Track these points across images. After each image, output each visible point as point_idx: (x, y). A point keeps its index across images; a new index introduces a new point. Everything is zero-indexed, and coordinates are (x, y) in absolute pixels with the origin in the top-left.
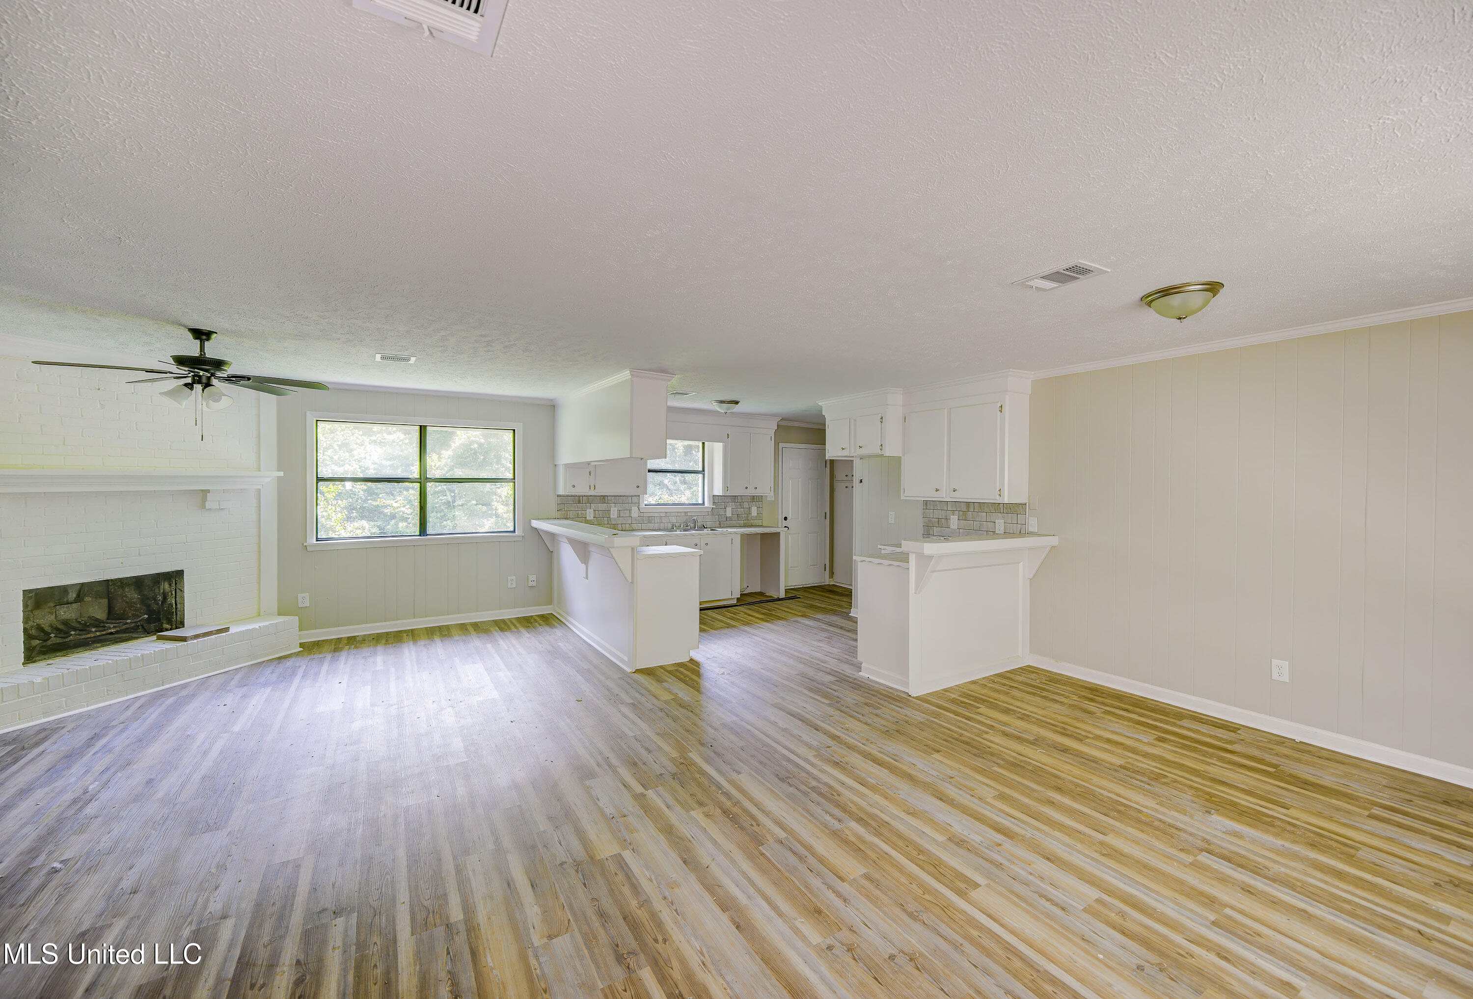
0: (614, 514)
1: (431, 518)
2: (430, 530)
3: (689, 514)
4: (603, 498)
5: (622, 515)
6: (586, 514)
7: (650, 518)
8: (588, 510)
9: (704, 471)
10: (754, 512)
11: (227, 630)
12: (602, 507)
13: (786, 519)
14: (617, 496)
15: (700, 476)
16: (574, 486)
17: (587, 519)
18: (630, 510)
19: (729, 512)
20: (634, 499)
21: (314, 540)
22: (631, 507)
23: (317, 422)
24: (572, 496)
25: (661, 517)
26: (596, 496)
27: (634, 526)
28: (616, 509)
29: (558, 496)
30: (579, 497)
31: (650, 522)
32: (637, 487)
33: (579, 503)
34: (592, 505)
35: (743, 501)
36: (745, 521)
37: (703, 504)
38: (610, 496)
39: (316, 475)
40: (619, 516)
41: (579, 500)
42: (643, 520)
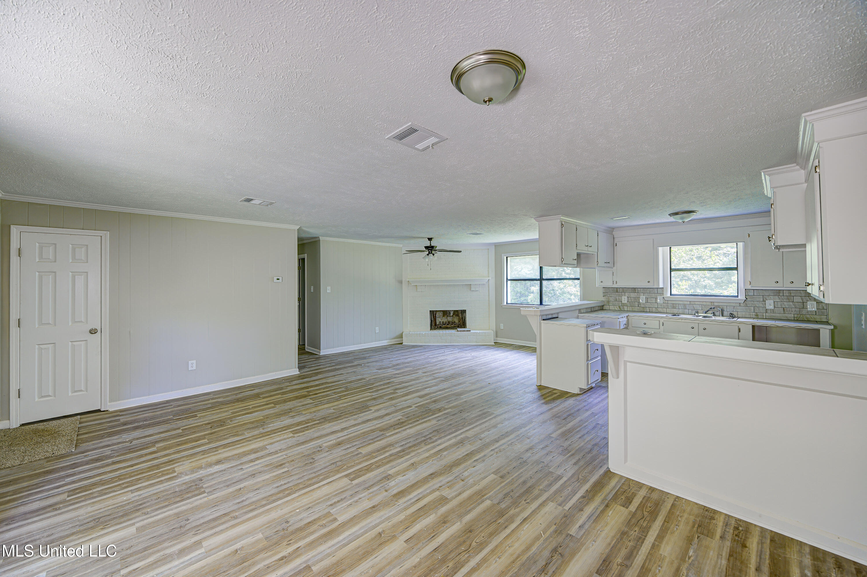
0: (642, 299)
1: (545, 298)
2: (544, 303)
4: (634, 290)
5: (649, 302)
6: (622, 299)
7: (675, 305)
8: (623, 297)
9: (739, 269)
10: (812, 306)
11: (470, 331)
12: (633, 295)
14: (645, 288)
15: (736, 272)
16: (602, 282)
17: (623, 302)
18: (656, 299)
19: (770, 305)
20: (659, 290)
21: (505, 304)
22: (657, 296)
23: (507, 257)
24: (612, 288)
25: (685, 305)
26: (629, 288)
27: (660, 310)
28: (644, 297)
29: (603, 288)
30: (617, 288)
31: (674, 307)
32: (649, 282)
33: (617, 292)
34: (626, 294)
35: (792, 295)
36: (795, 316)
37: (738, 296)
38: (639, 288)
39: (507, 279)
40: (647, 302)
41: (617, 290)
42: (668, 306)
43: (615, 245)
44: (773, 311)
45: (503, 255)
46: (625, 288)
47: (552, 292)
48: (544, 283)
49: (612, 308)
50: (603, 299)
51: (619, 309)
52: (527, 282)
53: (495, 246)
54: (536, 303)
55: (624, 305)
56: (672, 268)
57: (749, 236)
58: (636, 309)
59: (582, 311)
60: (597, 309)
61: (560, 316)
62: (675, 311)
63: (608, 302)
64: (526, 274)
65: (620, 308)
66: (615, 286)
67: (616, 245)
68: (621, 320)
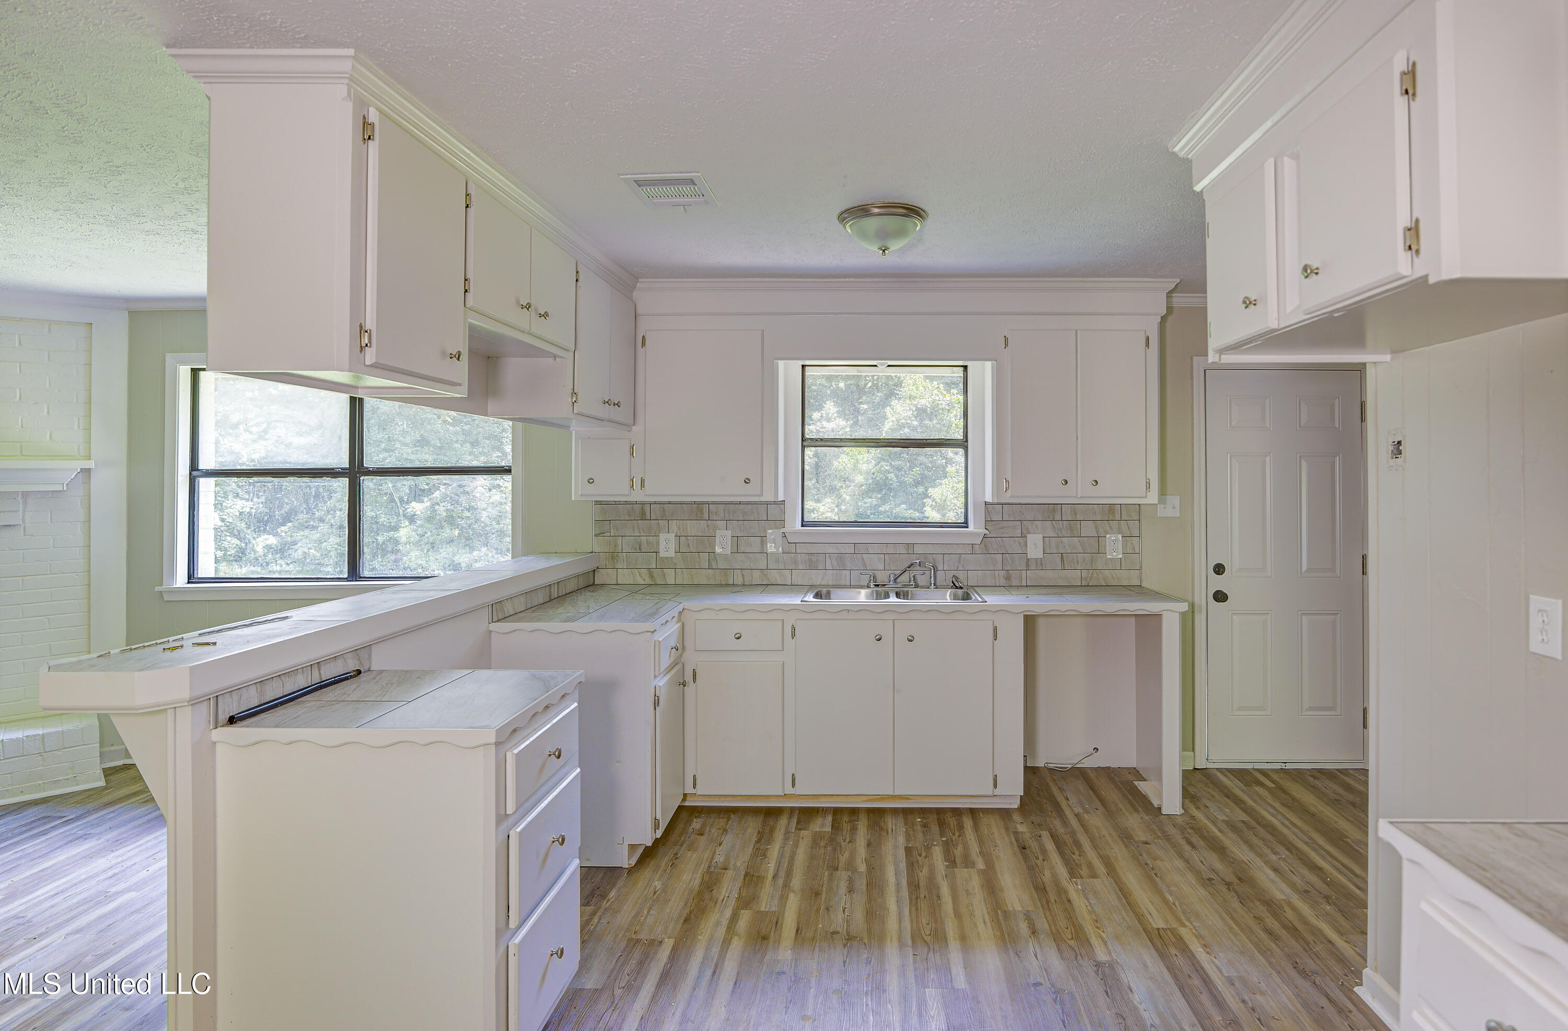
0: (722, 542)
2: (365, 569)
3: (918, 549)
4: (698, 508)
5: (742, 549)
6: (658, 544)
7: (814, 558)
8: (663, 537)
9: (967, 441)
10: (1114, 547)
12: (693, 528)
13: (1219, 569)
14: (734, 502)
15: (961, 452)
16: (591, 481)
17: (662, 554)
18: (763, 538)
19: (1035, 547)
20: (773, 511)
21: (181, 579)
22: (765, 531)
23: (195, 372)
24: (626, 503)
25: (841, 556)
26: (680, 503)
27: (775, 576)
28: (729, 533)
29: (597, 503)
30: (643, 504)
31: (812, 566)
32: (747, 481)
33: (643, 518)
34: (673, 524)
35: (1079, 518)
36: (1084, 573)
37: (965, 524)
38: (714, 503)
39: (194, 466)
40: (736, 551)
41: (643, 513)
42: (796, 562)
43: (637, 342)
44: (1040, 564)
45: (169, 358)
46: (669, 503)
47: (467, 514)
48: (368, 484)
49: (625, 577)
50: (598, 545)
51: (648, 581)
52: (288, 483)
53: (133, 314)
54: (329, 570)
55: (664, 564)
56: (807, 436)
57: (1006, 345)
58: (703, 577)
59: (509, 609)
60: (572, 586)
61: (379, 660)
62: (818, 578)
63: (613, 556)
64: (289, 445)
65: (651, 576)
66: (638, 496)
67: (643, 344)
68: (660, 637)
